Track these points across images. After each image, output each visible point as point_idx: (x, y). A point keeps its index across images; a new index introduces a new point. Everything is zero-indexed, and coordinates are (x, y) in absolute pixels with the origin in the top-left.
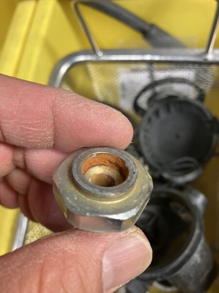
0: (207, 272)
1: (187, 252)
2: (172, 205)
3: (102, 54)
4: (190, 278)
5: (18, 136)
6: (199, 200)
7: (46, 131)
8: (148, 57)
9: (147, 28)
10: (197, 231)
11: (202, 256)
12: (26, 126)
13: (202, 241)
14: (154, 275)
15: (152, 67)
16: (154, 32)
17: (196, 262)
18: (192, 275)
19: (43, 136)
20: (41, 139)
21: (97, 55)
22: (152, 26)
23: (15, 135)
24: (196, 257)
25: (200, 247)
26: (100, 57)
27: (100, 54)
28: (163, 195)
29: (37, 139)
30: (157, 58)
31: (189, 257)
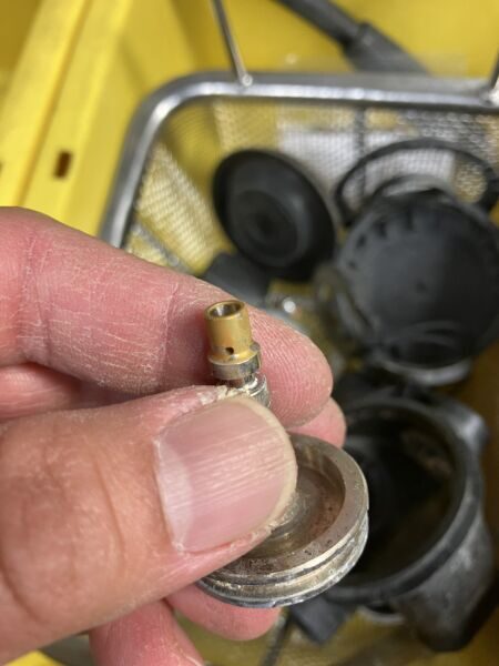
0: (480, 591)
1: (443, 543)
2: (407, 437)
3: (251, 80)
4: (445, 602)
5: (83, 350)
6: (469, 428)
7: (145, 350)
8: (357, 94)
9: (353, 31)
10: (468, 499)
11: (475, 555)
12: (105, 329)
13: (478, 522)
14: (363, 592)
15: (363, 117)
16: (367, 41)
17: (462, 565)
18: (449, 595)
19: (136, 358)
20: (129, 365)
21: (240, 84)
22: (365, 27)
23: (78, 345)
24: (464, 556)
25: (473, 534)
26: (245, 88)
27: (247, 81)
28: (387, 415)
29: (123, 362)
30: (376, 96)
31: (447, 554)
